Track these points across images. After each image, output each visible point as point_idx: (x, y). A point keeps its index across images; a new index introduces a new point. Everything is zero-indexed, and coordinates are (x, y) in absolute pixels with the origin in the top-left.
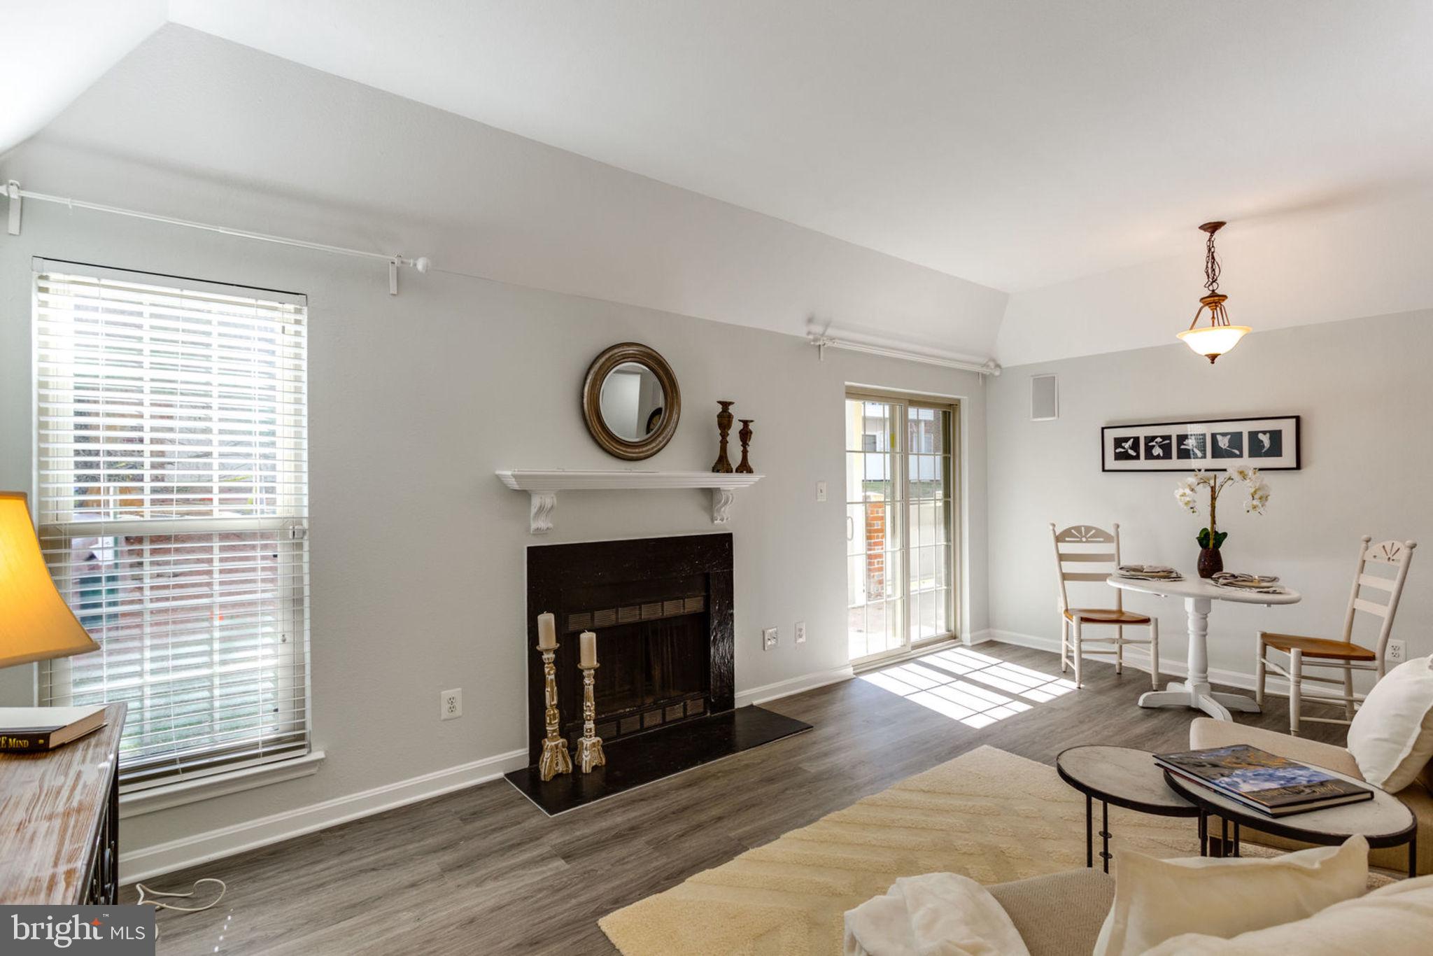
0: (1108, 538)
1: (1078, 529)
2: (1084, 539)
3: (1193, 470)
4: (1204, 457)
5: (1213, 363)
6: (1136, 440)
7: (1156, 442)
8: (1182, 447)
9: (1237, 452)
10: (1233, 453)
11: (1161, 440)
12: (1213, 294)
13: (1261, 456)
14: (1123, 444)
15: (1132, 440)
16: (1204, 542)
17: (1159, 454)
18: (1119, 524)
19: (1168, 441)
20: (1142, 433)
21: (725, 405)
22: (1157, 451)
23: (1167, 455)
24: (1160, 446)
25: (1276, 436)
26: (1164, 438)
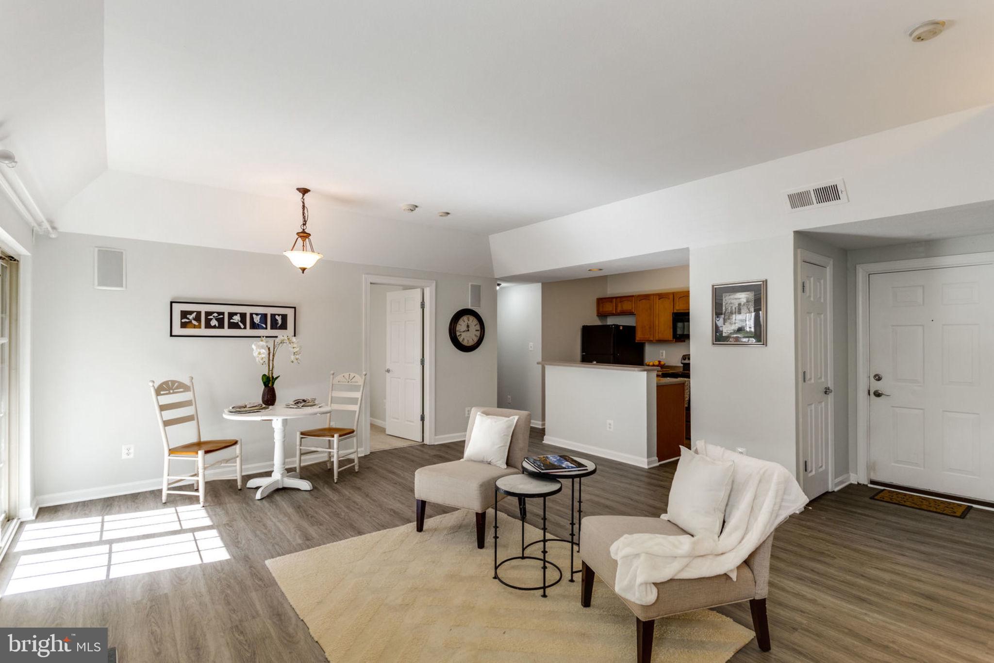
0: (186, 388)
1: (166, 383)
2: (171, 391)
3: (260, 337)
4: (245, 328)
5: (303, 273)
6: (199, 313)
7: (214, 316)
8: (231, 321)
9: (264, 326)
10: (262, 326)
11: (217, 315)
12: (304, 232)
13: (276, 329)
14: (188, 316)
15: (195, 313)
16: (267, 383)
17: (215, 325)
18: (193, 376)
19: (222, 316)
20: (203, 309)
22: (214, 322)
23: (221, 326)
24: (216, 319)
25: (284, 317)
26: (219, 313)
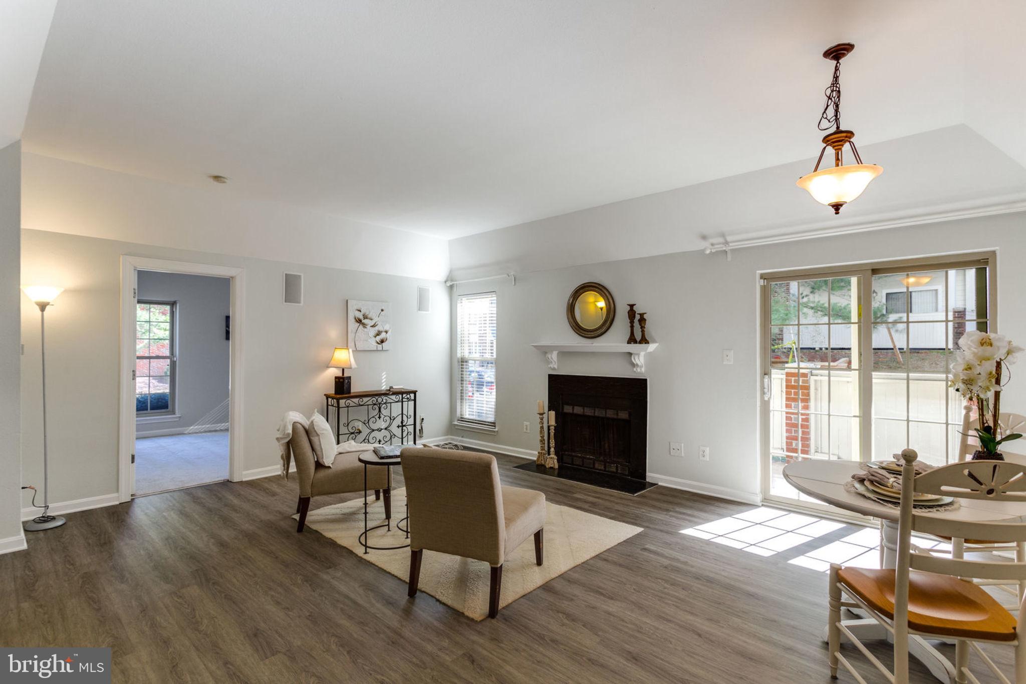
5: (837, 213)
21: (632, 306)
